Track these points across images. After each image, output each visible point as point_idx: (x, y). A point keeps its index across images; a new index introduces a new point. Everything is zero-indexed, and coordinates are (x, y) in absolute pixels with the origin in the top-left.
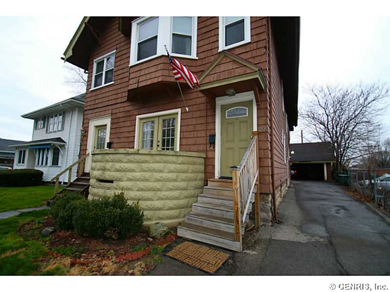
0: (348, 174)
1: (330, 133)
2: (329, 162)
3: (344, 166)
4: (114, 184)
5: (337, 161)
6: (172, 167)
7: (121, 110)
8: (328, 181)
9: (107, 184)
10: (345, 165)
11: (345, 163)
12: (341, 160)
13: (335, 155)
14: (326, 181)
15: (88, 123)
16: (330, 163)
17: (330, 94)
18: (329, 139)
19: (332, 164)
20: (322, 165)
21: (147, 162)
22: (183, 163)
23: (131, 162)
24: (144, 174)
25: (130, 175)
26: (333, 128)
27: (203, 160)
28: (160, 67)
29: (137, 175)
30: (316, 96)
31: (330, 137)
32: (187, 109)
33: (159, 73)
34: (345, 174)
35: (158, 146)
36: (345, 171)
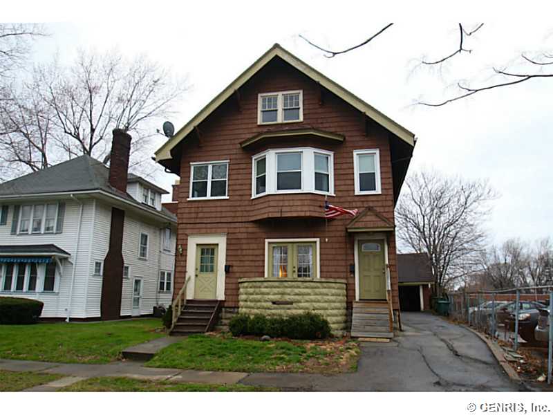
0: (448, 300)
1: (426, 241)
2: (426, 283)
3: (445, 290)
4: (294, 305)
5: (436, 282)
6: (334, 291)
7: (244, 230)
8: (425, 312)
9: (289, 306)
10: (446, 288)
11: (445, 285)
12: (440, 279)
13: (433, 272)
14: (423, 312)
15: (187, 239)
16: (428, 285)
17: (426, 186)
18: (426, 250)
19: (430, 286)
20: (417, 288)
21: (318, 288)
22: (338, 288)
23: (307, 288)
24: (317, 297)
25: (307, 298)
26: (430, 236)
27: (345, 286)
28: (306, 203)
29: (312, 297)
30: (409, 186)
31: (427, 247)
32: (327, 240)
33: (305, 208)
34: (445, 300)
35: (294, 271)
36: (445, 296)
